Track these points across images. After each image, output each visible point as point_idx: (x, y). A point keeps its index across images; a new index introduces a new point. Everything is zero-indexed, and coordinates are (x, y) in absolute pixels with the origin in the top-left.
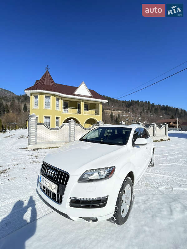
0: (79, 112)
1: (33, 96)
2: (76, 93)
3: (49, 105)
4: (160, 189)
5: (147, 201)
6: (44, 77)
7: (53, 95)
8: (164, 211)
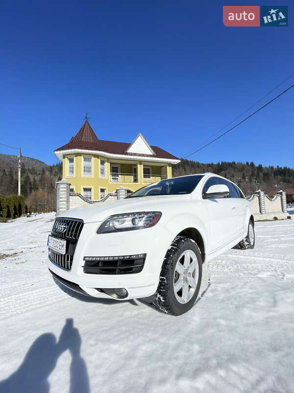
0: (136, 180)
1: (66, 159)
2: (129, 151)
3: (89, 171)
4: (260, 276)
5: (232, 290)
6: (82, 131)
7: (96, 156)
8: (260, 301)
